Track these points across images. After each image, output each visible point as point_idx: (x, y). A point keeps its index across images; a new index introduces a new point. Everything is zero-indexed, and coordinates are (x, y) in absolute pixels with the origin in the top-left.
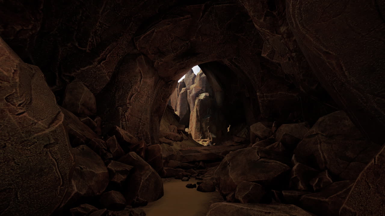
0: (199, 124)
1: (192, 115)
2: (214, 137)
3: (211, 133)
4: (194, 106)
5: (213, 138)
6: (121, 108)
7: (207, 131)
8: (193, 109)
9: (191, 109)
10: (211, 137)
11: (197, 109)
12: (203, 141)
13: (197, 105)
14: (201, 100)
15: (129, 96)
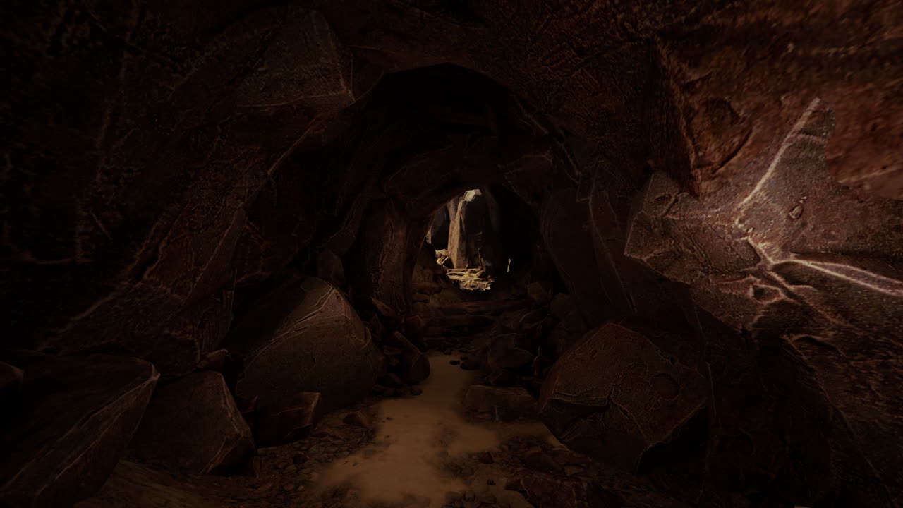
0: (464, 243)
1: (453, 228)
2: (489, 264)
3: (484, 258)
4: (456, 212)
5: (487, 267)
6: (373, 275)
7: (477, 255)
8: (455, 218)
9: (451, 217)
10: (483, 265)
11: (460, 218)
12: (471, 272)
13: (461, 212)
14: (469, 202)
15: (380, 259)
